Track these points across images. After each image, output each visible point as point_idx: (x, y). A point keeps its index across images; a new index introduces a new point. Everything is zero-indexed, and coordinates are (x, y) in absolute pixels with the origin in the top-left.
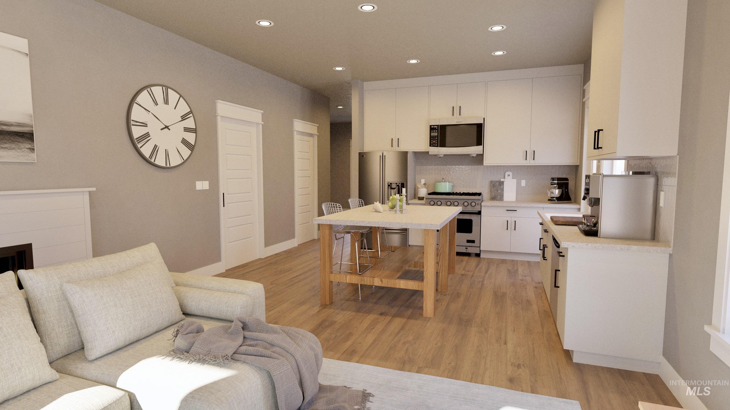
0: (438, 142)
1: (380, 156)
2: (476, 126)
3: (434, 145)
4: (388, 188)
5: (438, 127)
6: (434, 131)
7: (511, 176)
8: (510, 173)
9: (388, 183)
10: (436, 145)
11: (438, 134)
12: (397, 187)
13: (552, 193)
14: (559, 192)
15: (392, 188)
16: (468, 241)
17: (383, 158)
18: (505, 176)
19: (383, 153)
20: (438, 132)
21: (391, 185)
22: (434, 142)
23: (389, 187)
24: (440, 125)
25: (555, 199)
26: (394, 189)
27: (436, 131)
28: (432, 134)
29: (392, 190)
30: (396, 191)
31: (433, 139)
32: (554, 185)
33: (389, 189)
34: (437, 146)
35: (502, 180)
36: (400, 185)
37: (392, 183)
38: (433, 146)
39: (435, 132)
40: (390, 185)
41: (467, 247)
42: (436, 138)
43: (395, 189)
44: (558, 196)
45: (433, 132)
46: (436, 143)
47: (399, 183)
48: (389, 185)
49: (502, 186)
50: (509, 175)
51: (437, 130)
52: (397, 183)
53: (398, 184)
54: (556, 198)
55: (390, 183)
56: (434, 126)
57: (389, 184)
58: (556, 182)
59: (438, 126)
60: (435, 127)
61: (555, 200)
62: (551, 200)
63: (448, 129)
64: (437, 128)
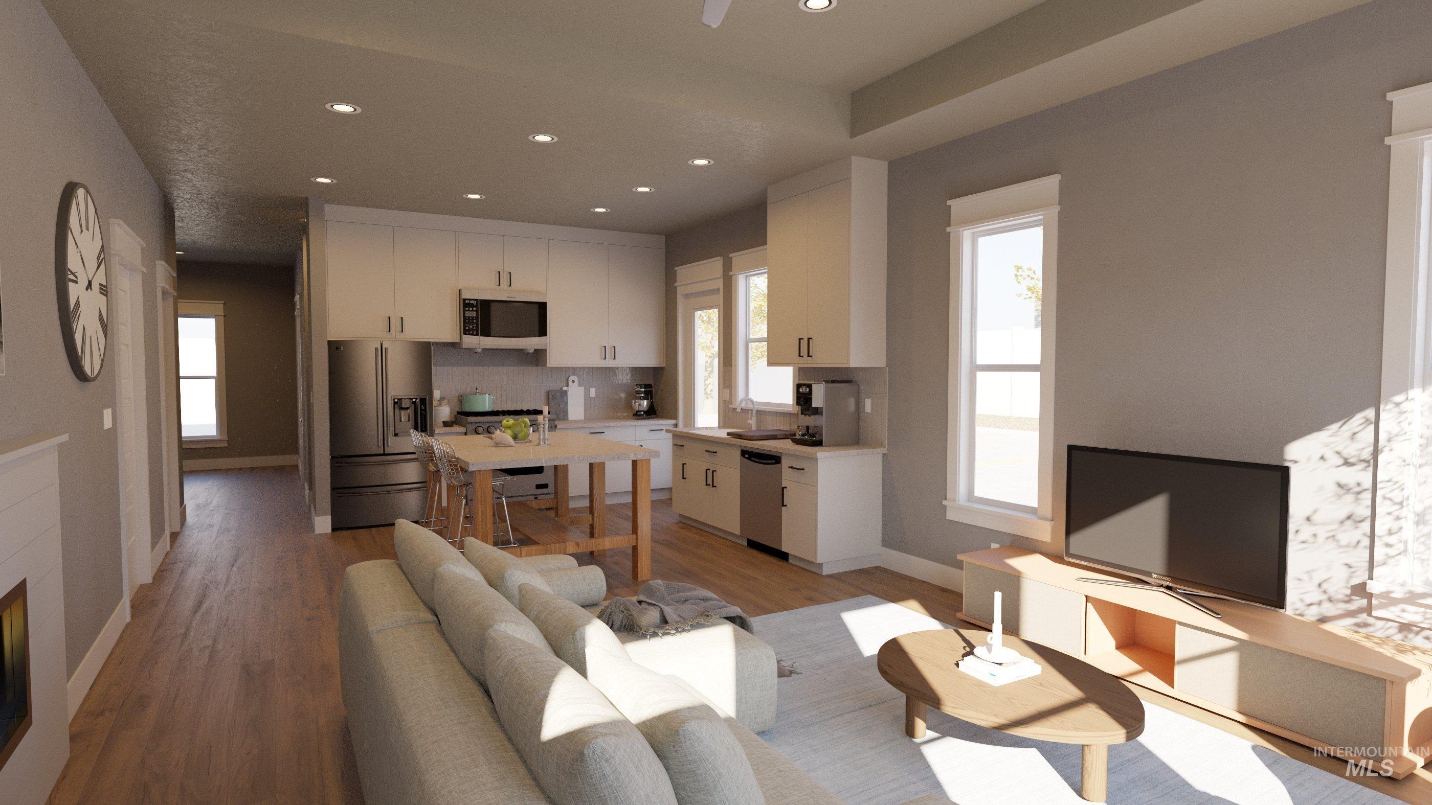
0: (477, 327)
1: (376, 349)
2: (537, 306)
3: (471, 332)
4: (394, 409)
5: (477, 303)
6: (471, 309)
7: (576, 381)
8: (575, 378)
9: (394, 399)
10: (475, 333)
11: (477, 314)
12: (413, 405)
13: (640, 405)
14: (647, 403)
15: (401, 408)
16: (539, 487)
17: (382, 353)
18: (568, 383)
19: (382, 344)
20: (477, 311)
21: (401, 402)
22: (471, 326)
23: (396, 406)
24: (481, 300)
25: (642, 413)
26: (407, 408)
27: (475, 309)
28: (467, 314)
29: (403, 412)
30: (410, 413)
31: (469, 321)
32: (640, 394)
33: (397, 411)
34: (477, 335)
35: (565, 388)
36: (419, 403)
37: (401, 399)
38: (469, 334)
39: (473, 311)
40: (398, 403)
41: (536, 497)
42: (475, 321)
43: (408, 410)
44: (646, 410)
45: (469, 310)
46: (475, 328)
47: (416, 399)
48: (395, 403)
49: (565, 398)
50: (573, 382)
51: (475, 307)
52: (412, 399)
53: (414, 400)
54: (644, 412)
55: (398, 399)
56: (470, 300)
57: (396, 400)
58: (643, 390)
59: (476, 300)
60: (471, 302)
61: (641, 415)
62: (637, 415)
63: (494, 307)
64: (475, 304)
